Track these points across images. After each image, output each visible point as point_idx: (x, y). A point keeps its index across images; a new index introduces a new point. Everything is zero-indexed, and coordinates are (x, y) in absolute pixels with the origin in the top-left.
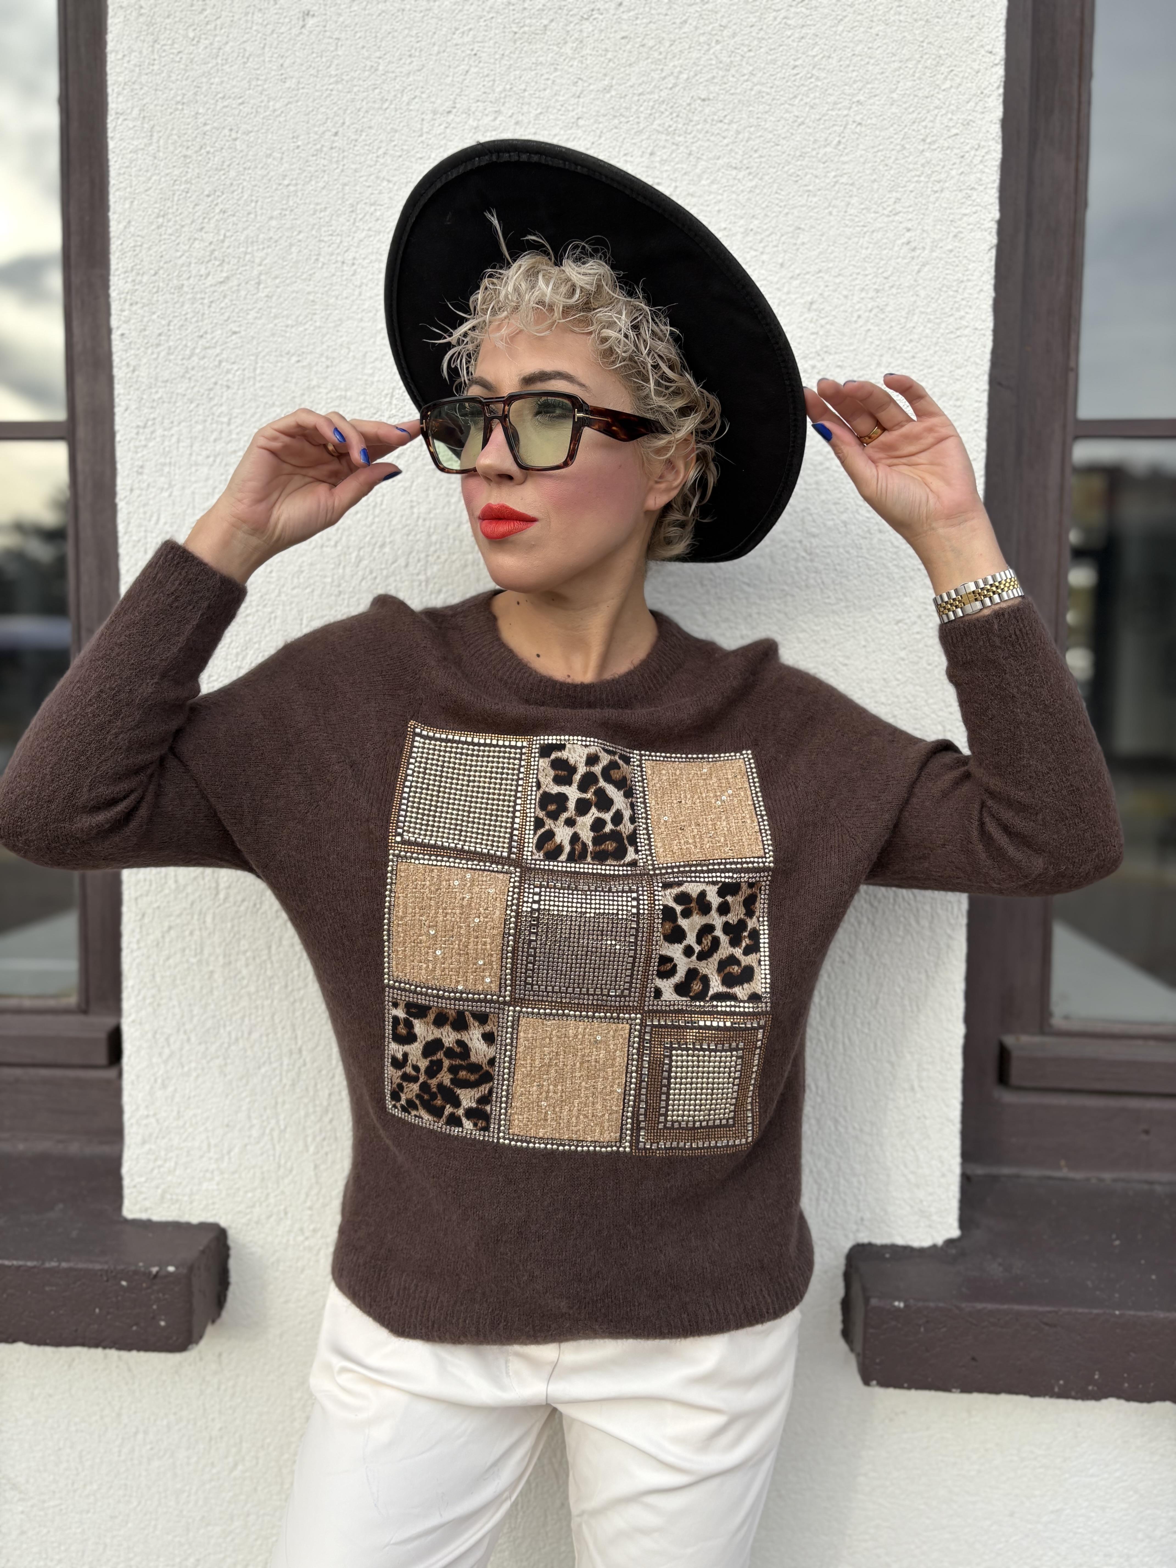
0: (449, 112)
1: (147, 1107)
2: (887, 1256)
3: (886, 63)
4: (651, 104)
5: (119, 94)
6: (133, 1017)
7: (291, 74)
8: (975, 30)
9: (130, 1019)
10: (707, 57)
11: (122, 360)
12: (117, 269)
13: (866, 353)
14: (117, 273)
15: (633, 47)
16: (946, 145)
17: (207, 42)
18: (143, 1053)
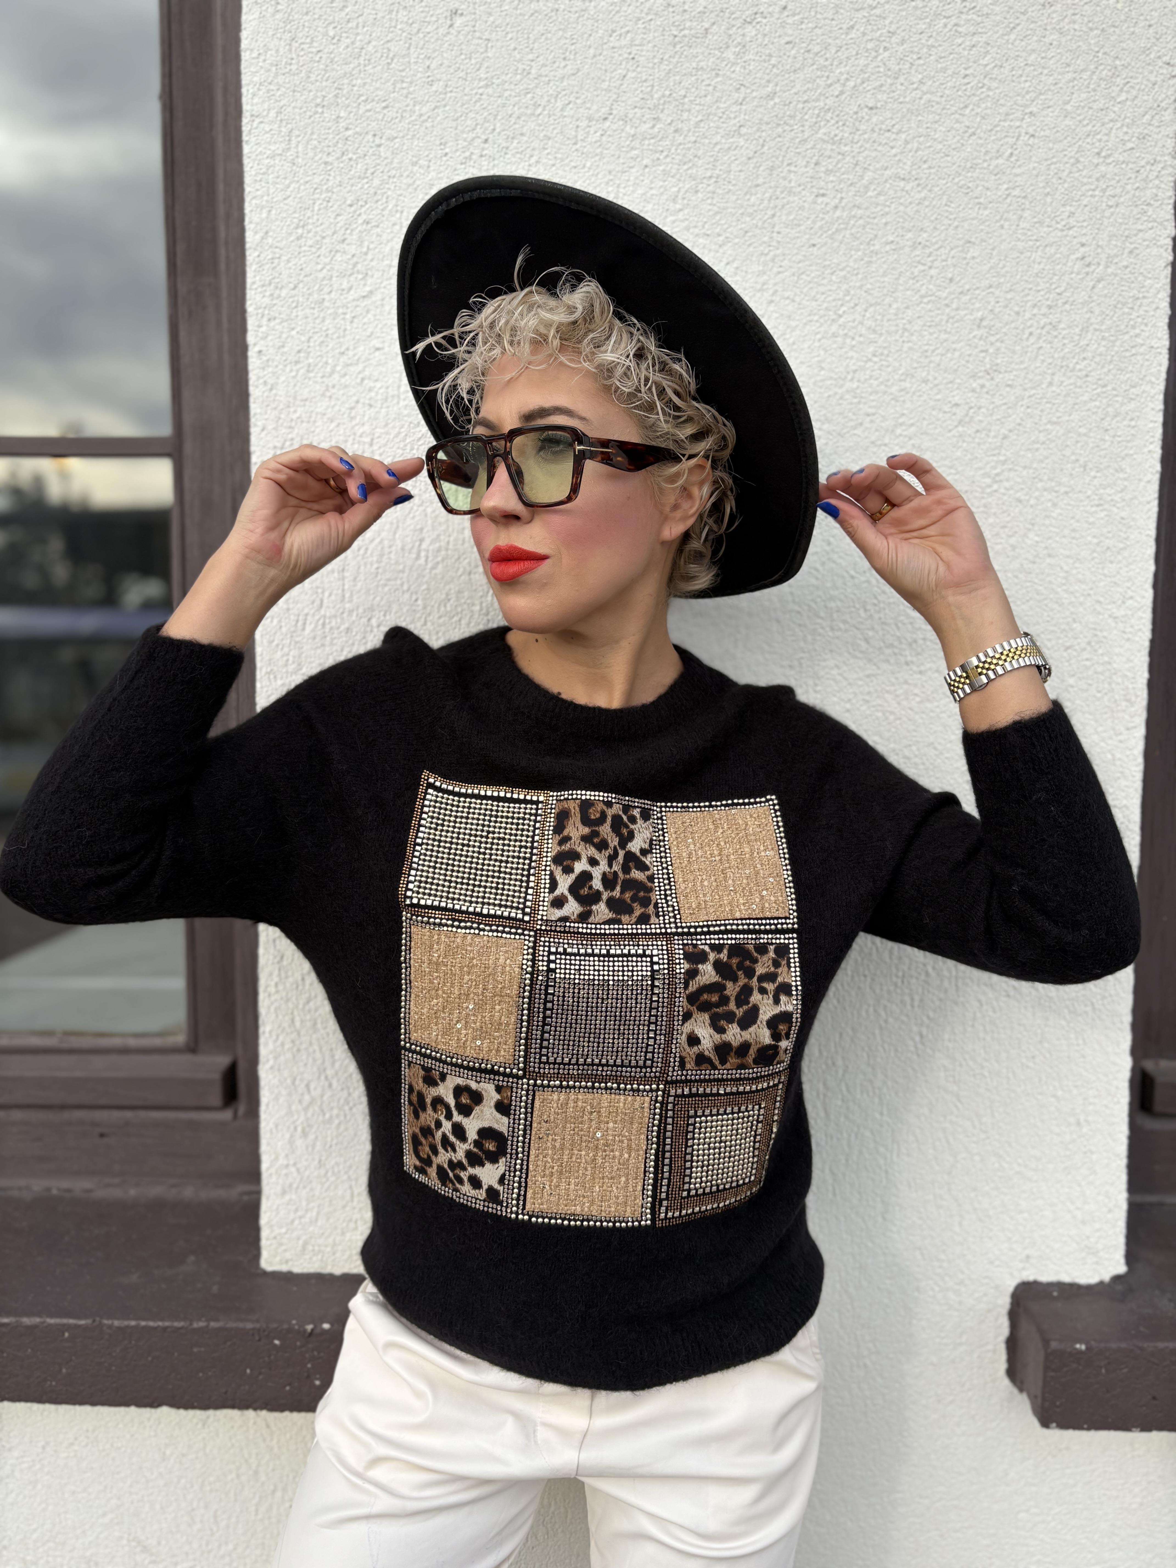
0: (605, 119)
1: (287, 1156)
2: (1055, 1294)
3: (1059, 74)
4: (816, 112)
5: (254, 95)
6: (271, 1062)
7: (438, 76)
8: (1153, 40)
9: (268, 1066)
10: (874, 64)
11: (259, 378)
12: (254, 283)
13: (1037, 371)
14: (255, 286)
15: (798, 52)
16: (1121, 159)
17: (348, 41)
18: (281, 1100)
